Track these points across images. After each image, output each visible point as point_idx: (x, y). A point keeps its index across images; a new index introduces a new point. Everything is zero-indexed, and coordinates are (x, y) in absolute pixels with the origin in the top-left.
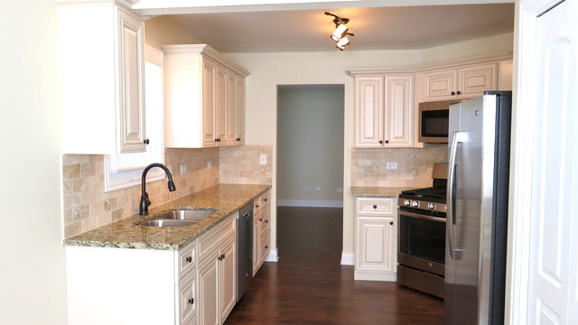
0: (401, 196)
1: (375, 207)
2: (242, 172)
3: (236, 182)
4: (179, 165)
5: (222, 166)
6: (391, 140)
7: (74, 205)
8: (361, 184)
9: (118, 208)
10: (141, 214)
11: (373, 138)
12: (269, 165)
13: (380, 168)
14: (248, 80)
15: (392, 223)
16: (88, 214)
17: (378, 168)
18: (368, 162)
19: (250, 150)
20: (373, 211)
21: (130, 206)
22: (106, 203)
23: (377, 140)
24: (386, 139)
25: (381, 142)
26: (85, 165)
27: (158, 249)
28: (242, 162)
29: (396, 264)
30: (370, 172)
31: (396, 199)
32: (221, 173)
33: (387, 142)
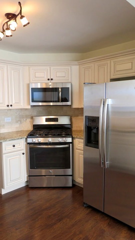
1: (14, 146)
6: (13, 104)
11: (3, 103)
13: (1, 121)
15: (23, 154)
20: (14, 149)
24: (10, 104)
25: (8, 106)
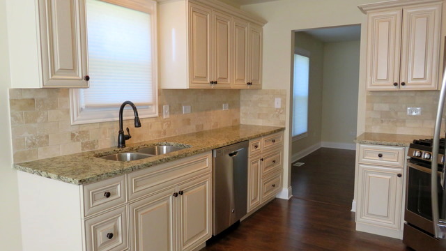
0: (412, 146)
1: (380, 156)
2: (259, 114)
3: (253, 124)
4: (180, 105)
5: (242, 108)
6: (410, 81)
7: (26, 135)
8: (376, 130)
9: (91, 140)
10: (119, 147)
11: (387, 80)
12: (283, 108)
13: (399, 113)
14: (265, 28)
15: (399, 176)
16: (47, 144)
17: (396, 113)
18: (385, 107)
19: (266, 94)
20: (378, 160)
21: (109, 139)
22: (73, 135)
23: (391, 82)
24: (403, 81)
25: (396, 84)
26: (42, 100)
27: (64, 181)
28: (259, 105)
29: (403, 222)
30: (386, 117)
31: (407, 149)
32: (241, 114)
33: (403, 84)
